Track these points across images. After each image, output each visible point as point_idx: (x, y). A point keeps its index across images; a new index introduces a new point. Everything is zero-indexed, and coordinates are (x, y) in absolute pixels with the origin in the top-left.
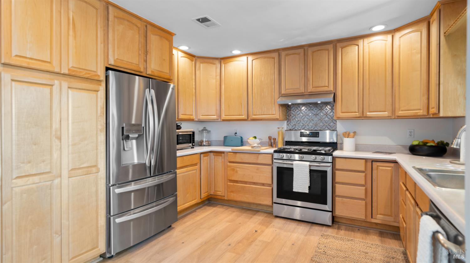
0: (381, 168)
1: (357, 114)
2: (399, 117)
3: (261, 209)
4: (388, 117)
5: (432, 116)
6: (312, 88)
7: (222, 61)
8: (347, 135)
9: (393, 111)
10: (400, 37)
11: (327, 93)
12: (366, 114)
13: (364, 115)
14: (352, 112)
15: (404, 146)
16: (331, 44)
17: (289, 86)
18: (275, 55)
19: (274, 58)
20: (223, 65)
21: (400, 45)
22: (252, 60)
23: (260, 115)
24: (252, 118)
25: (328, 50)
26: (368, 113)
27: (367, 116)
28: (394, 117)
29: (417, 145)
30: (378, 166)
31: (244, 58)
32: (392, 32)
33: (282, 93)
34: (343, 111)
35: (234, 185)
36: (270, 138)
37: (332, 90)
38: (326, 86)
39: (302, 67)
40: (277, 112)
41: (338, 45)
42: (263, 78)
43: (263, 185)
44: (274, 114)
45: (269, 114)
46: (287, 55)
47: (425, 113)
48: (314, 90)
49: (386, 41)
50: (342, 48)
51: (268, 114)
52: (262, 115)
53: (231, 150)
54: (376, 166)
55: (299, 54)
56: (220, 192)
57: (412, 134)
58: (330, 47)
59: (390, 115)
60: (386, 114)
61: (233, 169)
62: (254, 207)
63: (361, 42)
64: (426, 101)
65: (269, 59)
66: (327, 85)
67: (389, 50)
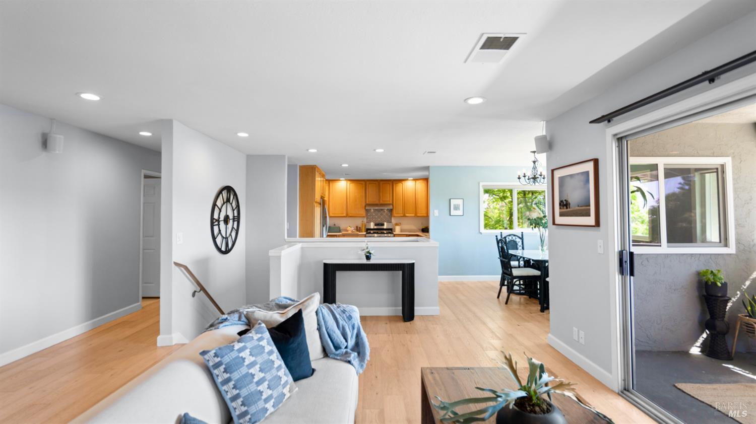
1: (402, 215)
6: (382, 202)
7: (331, 182)
8: (397, 224)
9: (416, 214)
10: (418, 183)
11: (389, 204)
13: (405, 215)
14: (400, 214)
15: (419, 229)
16: (391, 181)
17: (370, 200)
18: (363, 183)
20: (331, 184)
21: (418, 187)
22: (350, 184)
23: (353, 214)
25: (389, 184)
26: (407, 215)
28: (416, 216)
29: (424, 228)
31: (345, 182)
32: (415, 180)
33: (367, 203)
36: (357, 227)
37: (392, 203)
39: (377, 190)
40: (363, 212)
41: (394, 182)
42: (356, 194)
44: (361, 214)
46: (370, 183)
48: (384, 202)
49: (413, 184)
50: (396, 184)
52: (355, 214)
55: (375, 184)
57: (422, 224)
58: (391, 183)
60: (413, 215)
63: (403, 182)
65: (360, 184)
66: (389, 200)
67: (414, 188)
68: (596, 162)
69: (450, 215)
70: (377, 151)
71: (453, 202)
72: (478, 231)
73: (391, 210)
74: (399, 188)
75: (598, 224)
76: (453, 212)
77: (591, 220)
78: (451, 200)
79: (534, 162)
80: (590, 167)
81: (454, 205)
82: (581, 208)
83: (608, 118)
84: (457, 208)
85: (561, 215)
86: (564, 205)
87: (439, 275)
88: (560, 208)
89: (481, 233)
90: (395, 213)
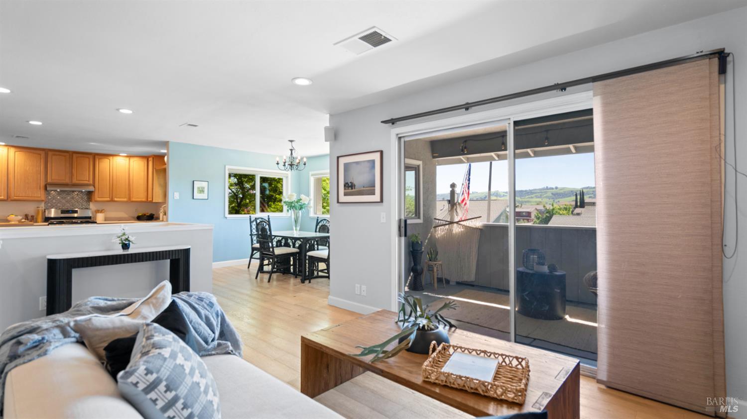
1: (108, 199)
2: (132, 201)
5: (149, 202)
6: (76, 180)
8: (98, 211)
9: (130, 198)
10: (134, 161)
11: (88, 185)
13: (113, 200)
14: (105, 198)
15: (133, 217)
17: (53, 177)
18: (42, 152)
19: (40, 154)
21: (133, 166)
22: (15, 152)
24: (13, 199)
25: (89, 159)
27: (115, 200)
28: (129, 202)
29: (141, 216)
31: (5, 149)
33: (48, 181)
34: (100, 197)
36: (27, 215)
37: (92, 183)
39: (68, 165)
40: (40, 195)
41: (96, 156)
42: (28, 168)
46: (54, 155)
47: (146, 200)
48: (77, 182)
49: (126, 161)
50: (99, 159)
51: (33, 196)
52: (25, 197)
55: (65, 156)
57: (137, 210)
58: (91, 156)
59: (127, 200)
60: (125, 200)
63: (111, 158)
64: (146, 195)
65: (35, 154)
66: (88, 180)
67: (127, 166)
68: (382, 152)
69: (193, 198)
70: (121, 111)
71: (197, 184)
72: (223, 216)
73: (90, 194)
74: (105, 165)
75: (382, 201)
76: (197, 195)
77: (376, 198)
78: (195, 182)
79: (291, 150)
80: (376, 157)
81: (198, 188)
82: (367, 189)
83: (393, 122)
84: (201, 191)
85: (346, 194)
86: (349, 187)
87: (214, 262)
88: (345, 189)
89: (226, 218)
90: (96, 197)
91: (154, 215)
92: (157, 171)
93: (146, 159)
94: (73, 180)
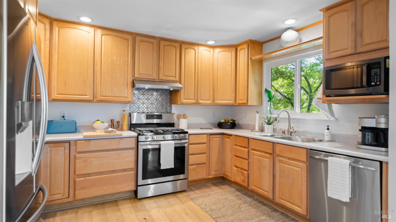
0: (214, 139)
1: (193, 101)
2: (216, 104)
3: (117, 198)
4: (211, 104)
5: (237, 105)
6: (163, 76)
7: (55, 23)
8: (180, 117)
9: (214, 100)
10: (218, 52)
11: (173, 82)
12: (199, 101)
13: (198, 102)
14: (190, 99)
16: (178, 43)
17: (141, 72)
18: (130, 37)
19: (128, 40)
20: (56, 30)
21: (218, 58)
22: (102, 35)
23: (109, 96)
24: (99, 99)
25: (175, 47)
26: (200, 101)
27: (200, 102)
28: (213, 104)
29: (223, 123)
30: (213, 138)
31: (92, 30)
32: (213, 47)
33: (135, 77)
34: (185, 98)
35: (85, 179)
37: (178, 80)
38: (174, 77)
39: (155, 55)
41: (183, 45)
42: (115, 57)
43: (125, 170)
44: (127, 96)
45: (121, 96)
46: (142, 41)
47: (234, 103)
48: (164, 78)
49: (210, 52)
50: (185, 49)
51: (119, 96)
52: (112, 97)
53: (83, 137)
54: (212, 138)
55: (152, 43)
56: (61, 193)
57: (214, 115)
58: (177, 45)
59: (211, 103)
60: (209, 102)
61: (85, 160)
62: (109, 198)
63: (196, 48)
64: (234, 96)
65: (122, 39)
67: (211, 58)
74: (190, 56)
90: (182, 97)
91: (235, 121)
92: (252, 61)
93: (234, 49)
94: (160, 76)
